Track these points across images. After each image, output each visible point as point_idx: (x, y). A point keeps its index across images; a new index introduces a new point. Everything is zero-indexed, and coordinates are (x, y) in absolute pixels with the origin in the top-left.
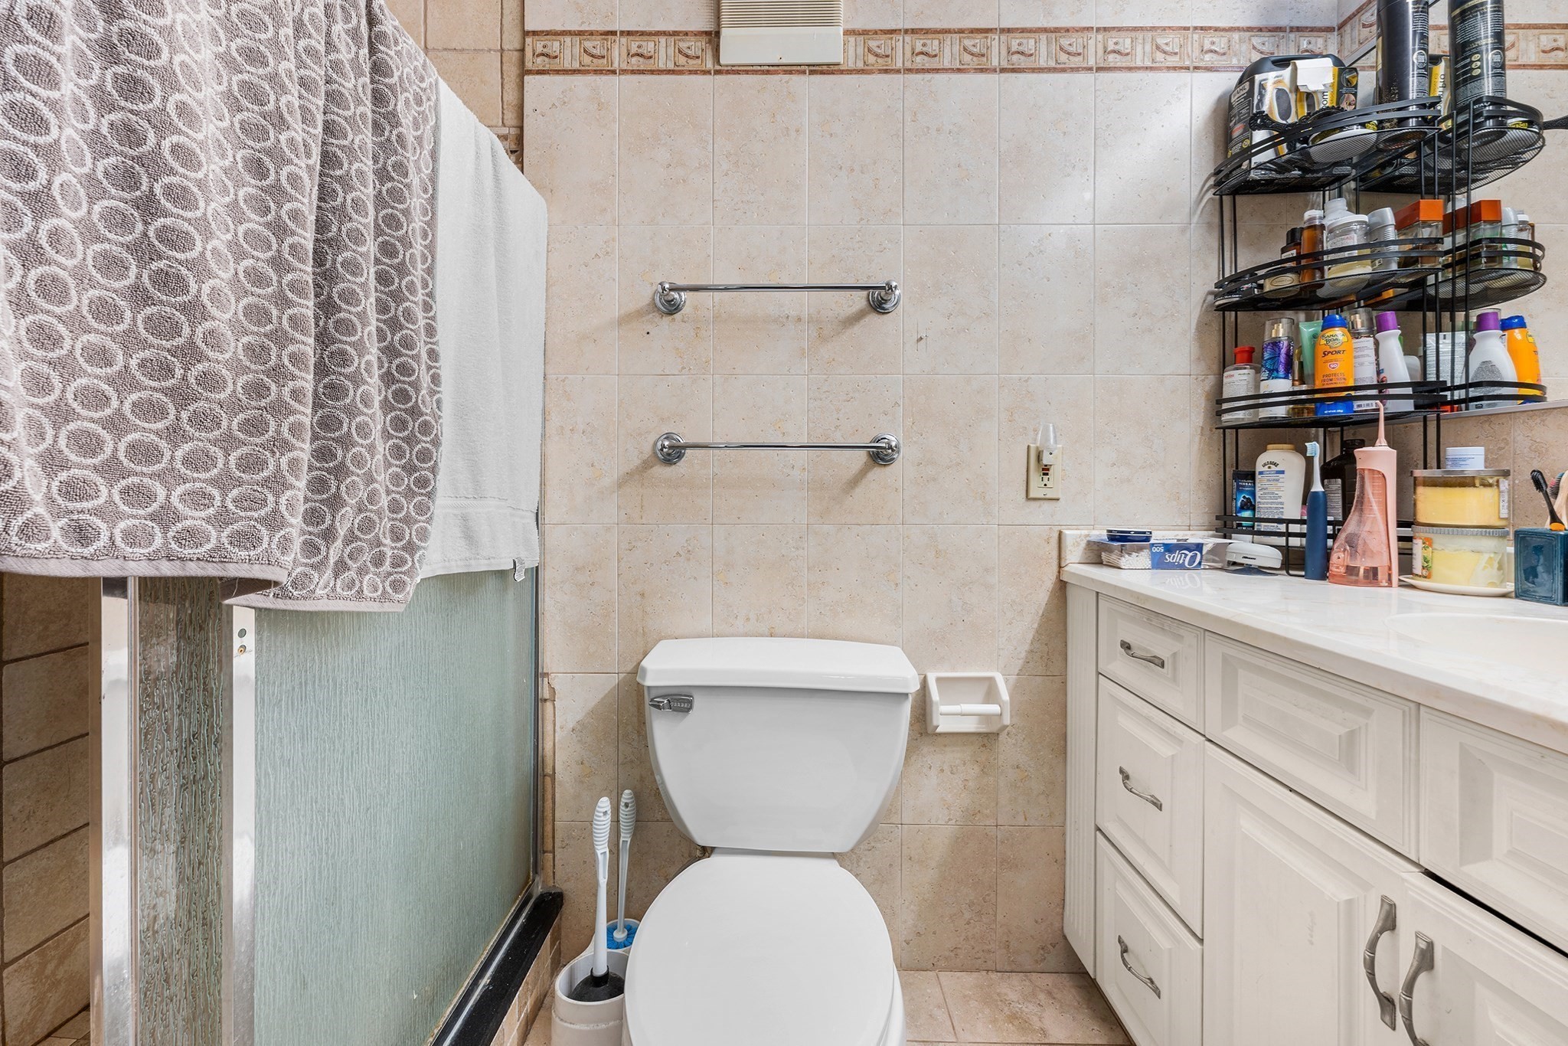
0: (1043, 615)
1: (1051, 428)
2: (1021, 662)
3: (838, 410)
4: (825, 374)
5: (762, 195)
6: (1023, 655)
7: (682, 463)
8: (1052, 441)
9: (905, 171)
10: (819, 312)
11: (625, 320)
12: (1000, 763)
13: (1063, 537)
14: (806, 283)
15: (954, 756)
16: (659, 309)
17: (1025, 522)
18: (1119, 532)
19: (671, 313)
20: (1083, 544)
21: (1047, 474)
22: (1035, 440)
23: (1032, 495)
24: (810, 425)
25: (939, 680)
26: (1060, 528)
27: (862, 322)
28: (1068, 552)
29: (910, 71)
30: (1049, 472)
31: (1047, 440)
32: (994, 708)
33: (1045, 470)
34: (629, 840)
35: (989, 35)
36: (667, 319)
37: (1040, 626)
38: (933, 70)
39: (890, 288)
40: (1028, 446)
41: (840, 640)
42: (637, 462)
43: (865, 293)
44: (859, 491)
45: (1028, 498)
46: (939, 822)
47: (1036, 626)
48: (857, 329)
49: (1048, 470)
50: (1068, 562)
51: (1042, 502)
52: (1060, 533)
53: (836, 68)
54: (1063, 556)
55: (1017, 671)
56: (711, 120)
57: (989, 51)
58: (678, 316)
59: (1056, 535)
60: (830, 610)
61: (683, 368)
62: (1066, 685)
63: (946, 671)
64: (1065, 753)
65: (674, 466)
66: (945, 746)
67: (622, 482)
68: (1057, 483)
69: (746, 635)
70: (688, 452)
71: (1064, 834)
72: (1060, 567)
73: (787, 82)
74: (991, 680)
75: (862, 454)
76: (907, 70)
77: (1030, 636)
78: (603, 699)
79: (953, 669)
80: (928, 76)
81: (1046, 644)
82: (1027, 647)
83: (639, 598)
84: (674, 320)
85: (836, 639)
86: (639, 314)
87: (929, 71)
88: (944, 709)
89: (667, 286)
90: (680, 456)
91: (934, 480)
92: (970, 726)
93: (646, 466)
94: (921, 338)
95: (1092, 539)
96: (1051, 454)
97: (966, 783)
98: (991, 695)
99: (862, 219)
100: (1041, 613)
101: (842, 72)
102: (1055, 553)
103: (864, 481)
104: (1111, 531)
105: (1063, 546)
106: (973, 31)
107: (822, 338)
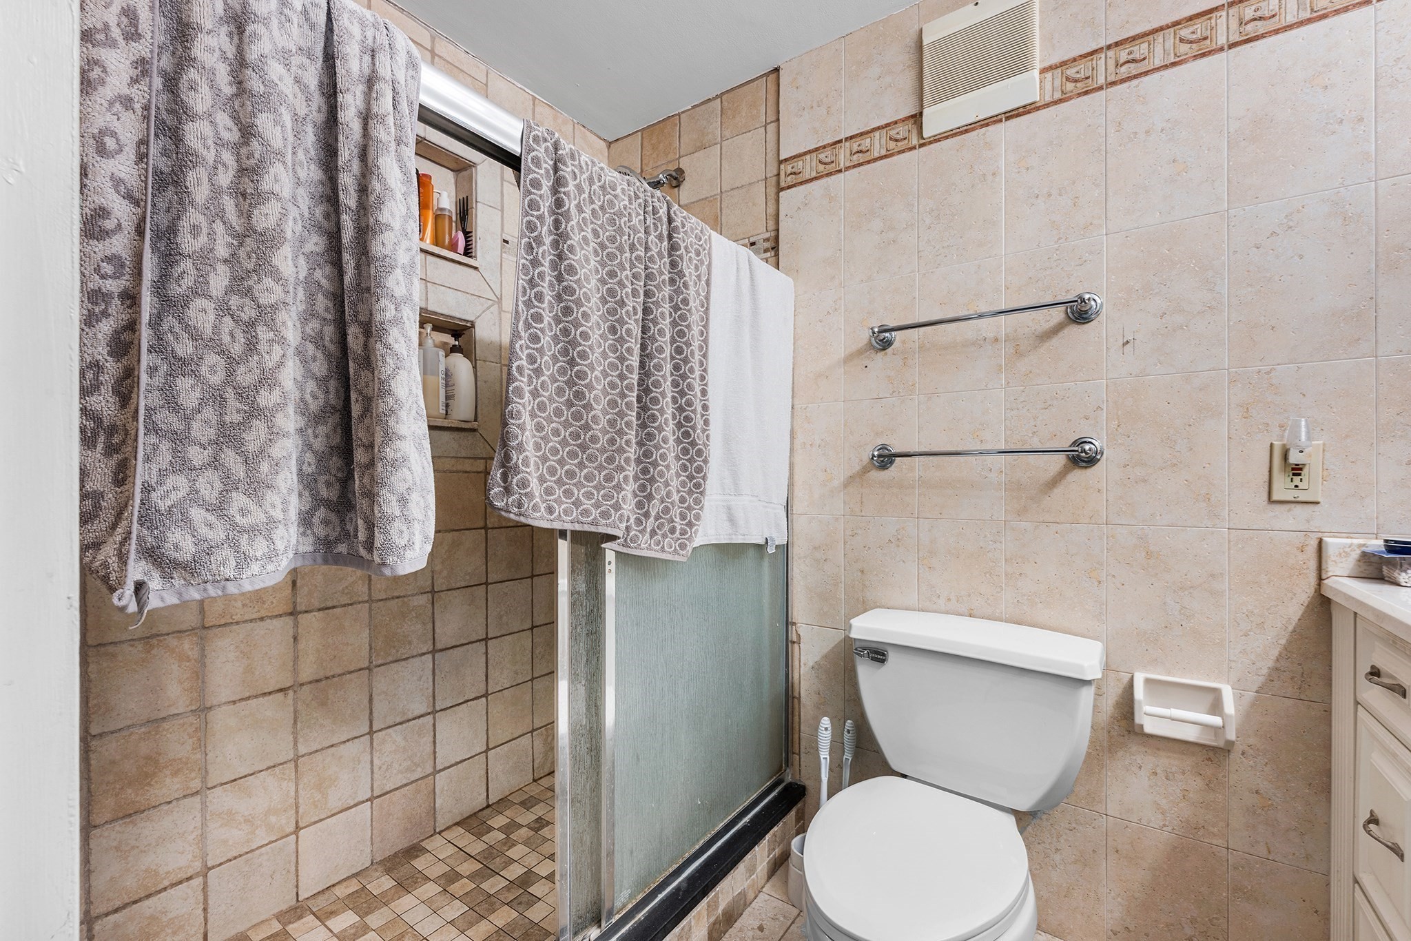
0: (1294, 631)
1: (1303, 423)
2: (1262, 679)
3: (1035, 418)
4: (1022, 386)
5: (961, 237)
6: (1265, 671)
7: (893, 468)
8: (1303, 437)
9: (1108, 182)
10: (1015, 331)
11: (849, 359)
12: (1232, 783)
13: (1323, 545)
14: (1003, 308)
15: (1166, 761)
16: (874, 347)
17: (1268, 527)
18: (1396, 542)
19: (884, 349)
20: (1356, 554)
21: (1300, 474)
22: (1282, 437)
23: (1275, 497)
24: (1008, 433)
25: (1148, 681)
26: (1320, 535)
27: (1061, 334)
28: (1330, 563)
29: (1113, 83)
30: (1303, 473)
31: (1298, 437)
32: (1216, 721)
33: (1297, 470)
34: (850, 759)
35: (1214, 15)
36: (881, 354)
37: (1289, 642)
38: (1141, 74)
39: (1083, 301)
40: (1272, 445)
41: (1038, 627)
42: (858, 468)
43: (1062, 308)
44: (1058, 491)
45: (1271, 501)
46: (1151, 825)
47: (1283, 642)
48: (1055, 341)
49: (1301, 469)
50: (1330, 574)
51: (1293, 505)
52: (1320, 542)
53: (1032, 106)
54: (1324, 567)
55: (1255, 688)
56: (916, 187)
57: (1214, 31)
58: (889, 350)
59: (1315, 543)
60: (1027, 599)
61: (894, 392)
62: (1331, 714)
63: (1159, 674)
64: (1329, 792)
65: (886, 471)
66: (1158, 749)
67: (847, 484)
68: (1311, 485)
69: (947, 613)
70: (898, 459)
71: (1328, 885)
72: (1320, 579)
73: (984, 134)
74: (1216, 693)
75: (1061, 459)
76: (1110, 84)
77: (1275, 653)
78: (833, 648)
79: (1169, 674)
80: (1134, 82)
81: (1299, 664)
82: (1270, 664)
83: (860, 574)
84: (886, 354)
85: (1034, 626)
86: (860, 353)
87: (1135, 77)
88: (1148, 709)
89: (876, 330)
90: (892, 462)
91: (1144, 481)
92: (1190, 734)
93: (865, 471)
94: (1128, 342)
95: (1369, 550)
96: (1301, 452)
97: (1186, 793)
98: (1216, 707)
99: (1059, 239)
100: (1291, 628)
101: (1038, 109)
102: (1313, 564)
103: (1064, 482)
104: (1386, 541)
105: (1324, 555)
106: (1190, 19)
107: (1019, 354)
